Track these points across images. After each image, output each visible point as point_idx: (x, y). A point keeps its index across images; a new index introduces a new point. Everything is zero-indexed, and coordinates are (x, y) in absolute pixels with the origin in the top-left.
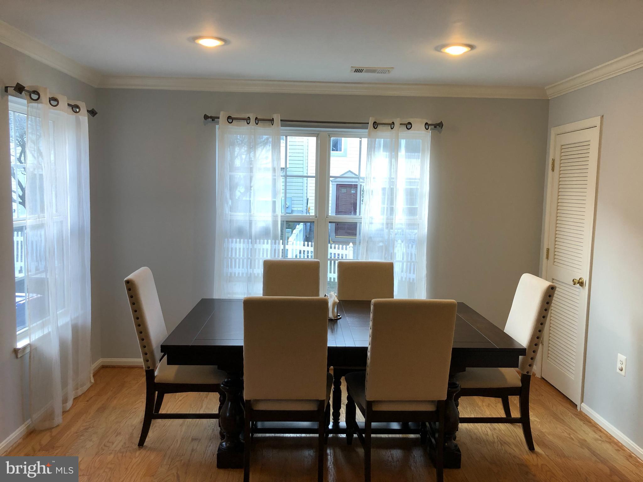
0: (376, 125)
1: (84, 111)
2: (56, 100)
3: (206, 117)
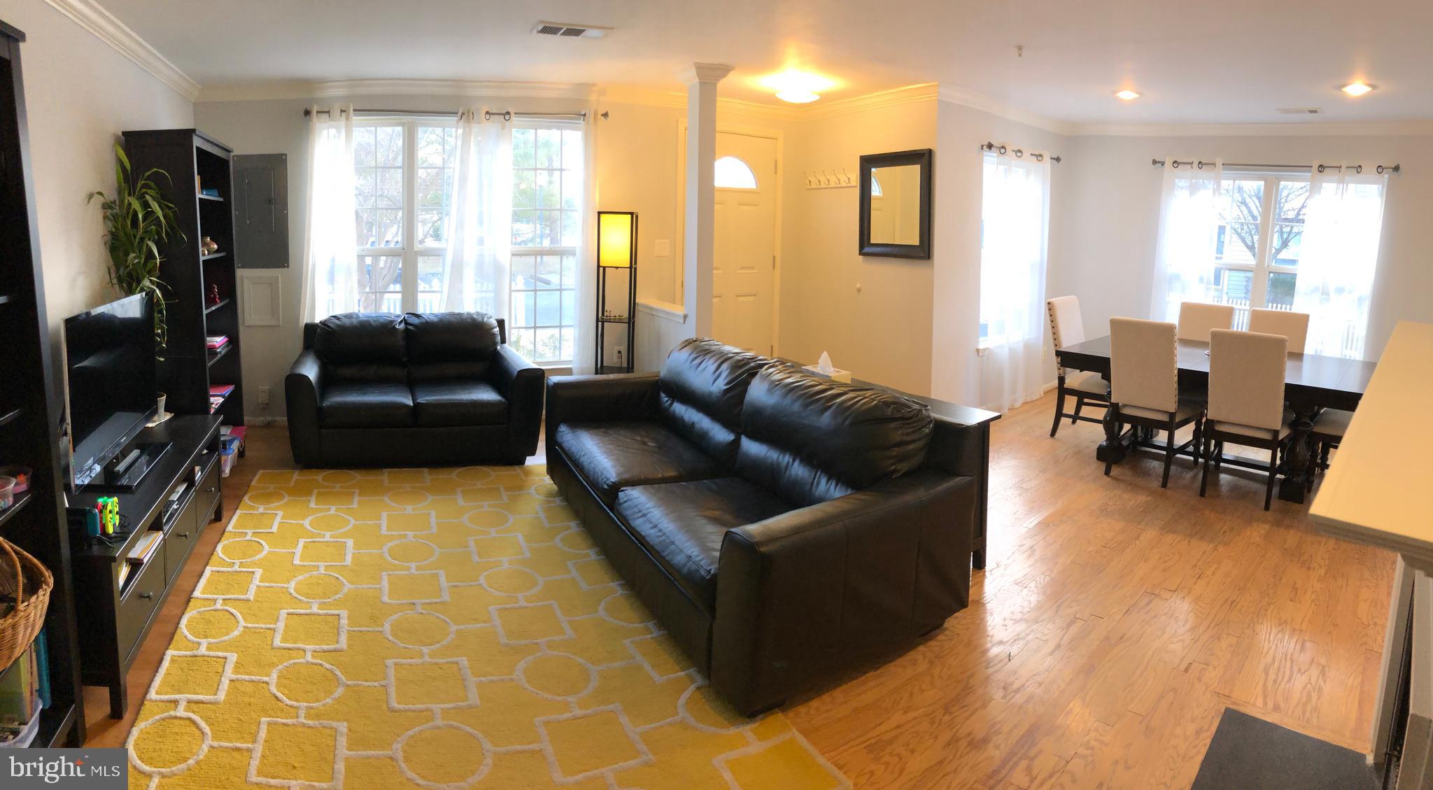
0: (1321, 168)
1: (1047, 158)
2: (1020, 151)
3: (1155, 162)
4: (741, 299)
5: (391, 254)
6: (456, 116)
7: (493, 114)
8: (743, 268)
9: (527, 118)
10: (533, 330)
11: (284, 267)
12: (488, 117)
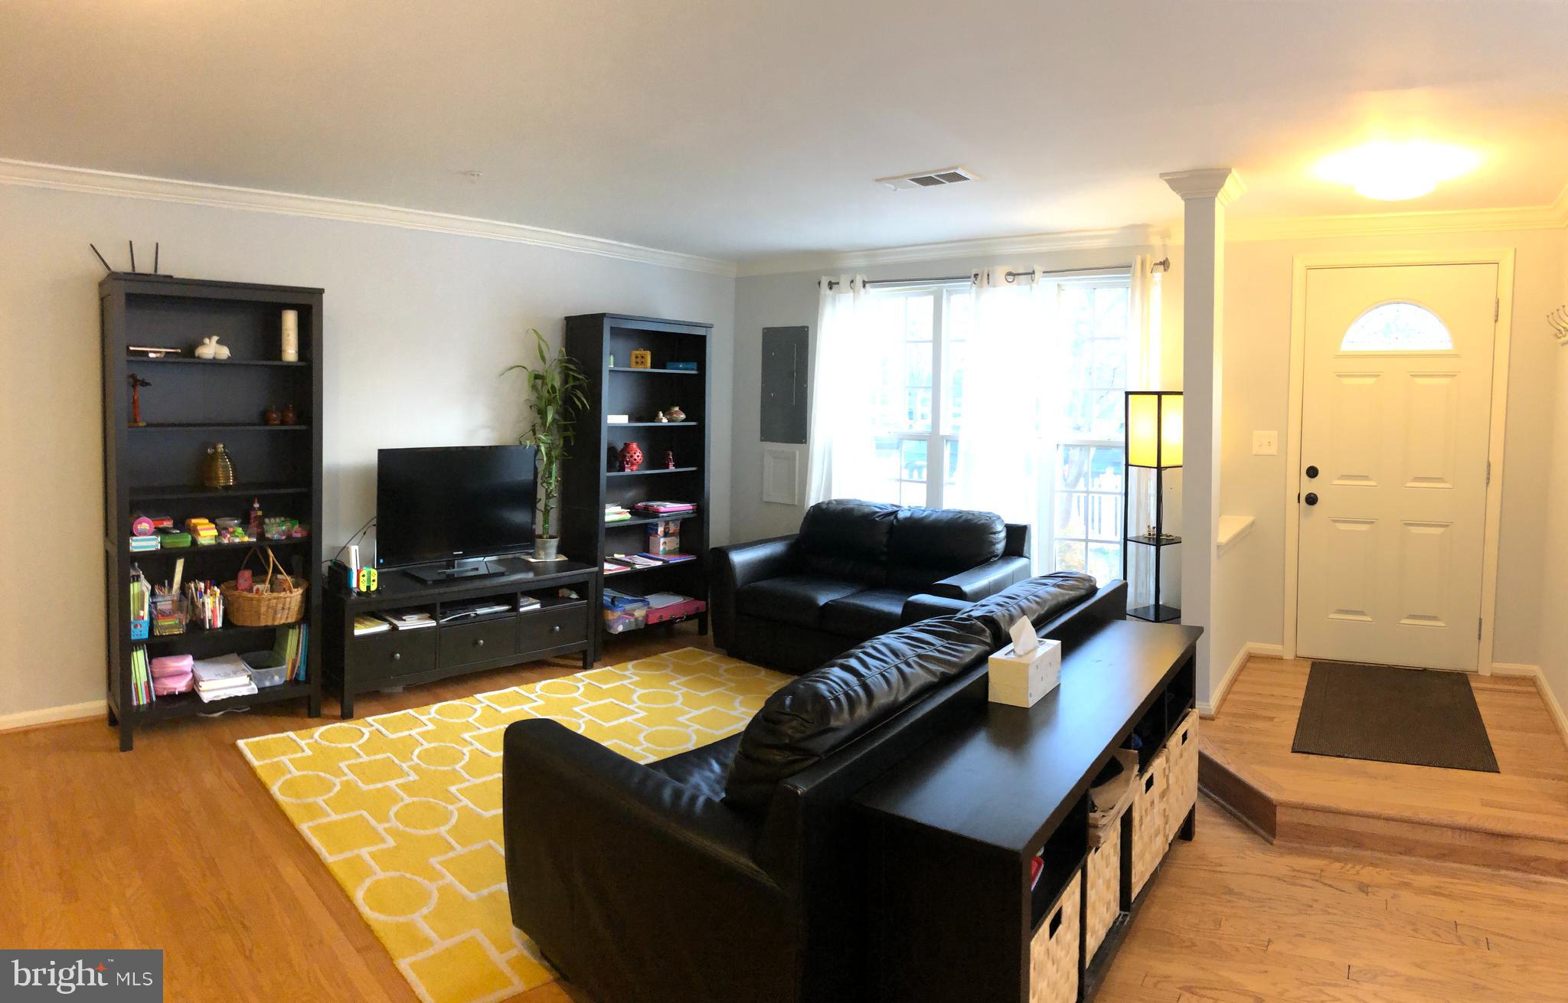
4: (1415, 530)
5: (919, 438)
6: (969, 281)
7: (1018, 274)
8: (1417, 479)
9: (1073, 275)
10: (1084, 543)
11: (801, 442)
12: (1010, 278)
